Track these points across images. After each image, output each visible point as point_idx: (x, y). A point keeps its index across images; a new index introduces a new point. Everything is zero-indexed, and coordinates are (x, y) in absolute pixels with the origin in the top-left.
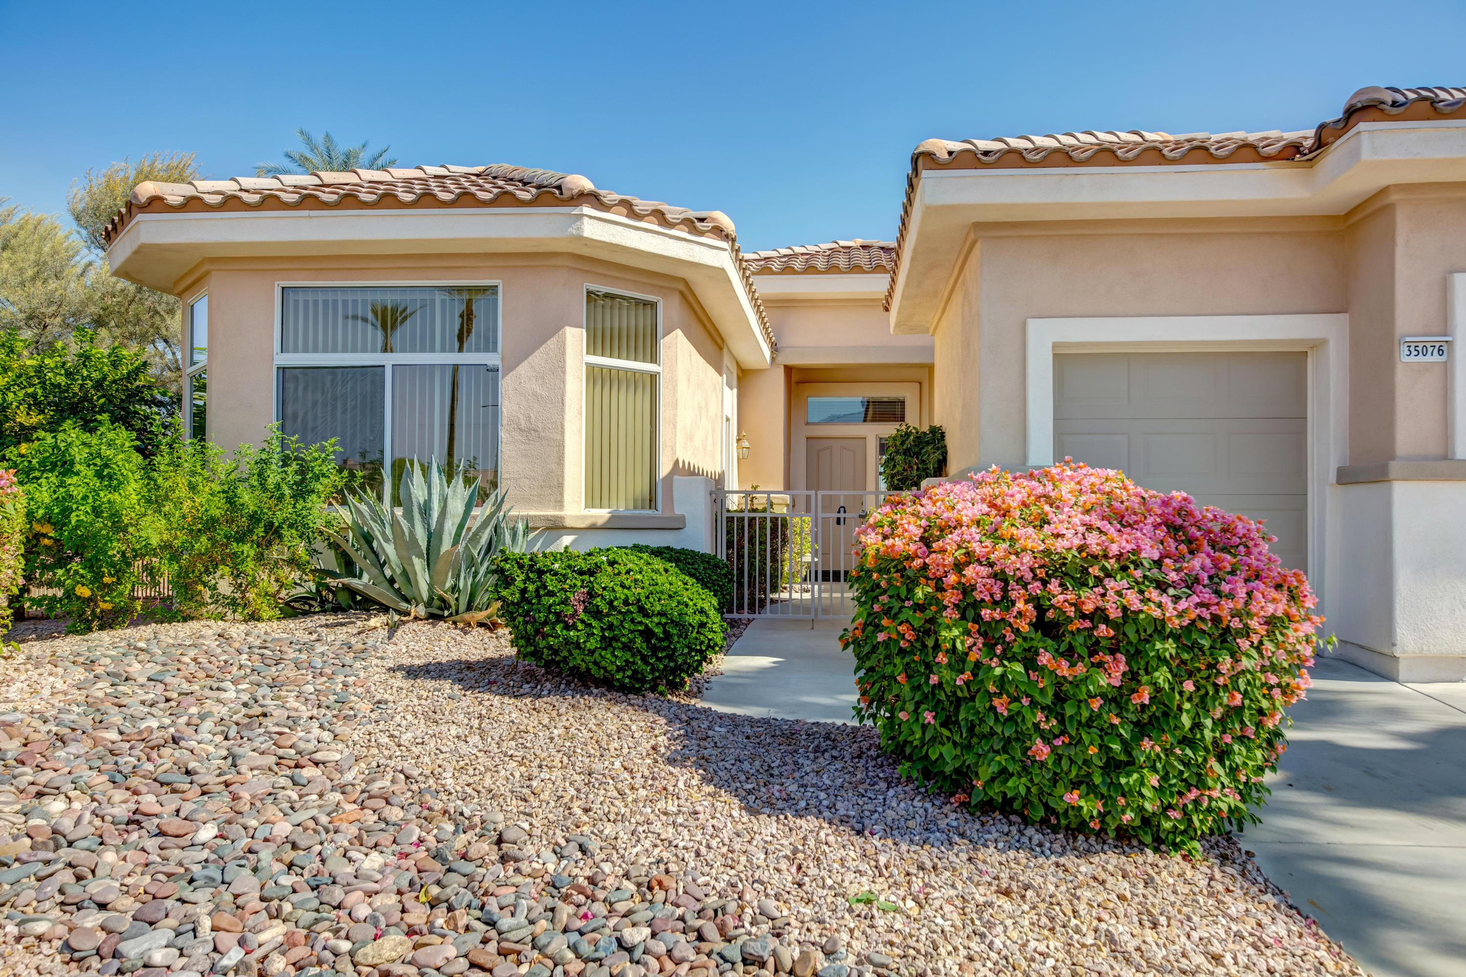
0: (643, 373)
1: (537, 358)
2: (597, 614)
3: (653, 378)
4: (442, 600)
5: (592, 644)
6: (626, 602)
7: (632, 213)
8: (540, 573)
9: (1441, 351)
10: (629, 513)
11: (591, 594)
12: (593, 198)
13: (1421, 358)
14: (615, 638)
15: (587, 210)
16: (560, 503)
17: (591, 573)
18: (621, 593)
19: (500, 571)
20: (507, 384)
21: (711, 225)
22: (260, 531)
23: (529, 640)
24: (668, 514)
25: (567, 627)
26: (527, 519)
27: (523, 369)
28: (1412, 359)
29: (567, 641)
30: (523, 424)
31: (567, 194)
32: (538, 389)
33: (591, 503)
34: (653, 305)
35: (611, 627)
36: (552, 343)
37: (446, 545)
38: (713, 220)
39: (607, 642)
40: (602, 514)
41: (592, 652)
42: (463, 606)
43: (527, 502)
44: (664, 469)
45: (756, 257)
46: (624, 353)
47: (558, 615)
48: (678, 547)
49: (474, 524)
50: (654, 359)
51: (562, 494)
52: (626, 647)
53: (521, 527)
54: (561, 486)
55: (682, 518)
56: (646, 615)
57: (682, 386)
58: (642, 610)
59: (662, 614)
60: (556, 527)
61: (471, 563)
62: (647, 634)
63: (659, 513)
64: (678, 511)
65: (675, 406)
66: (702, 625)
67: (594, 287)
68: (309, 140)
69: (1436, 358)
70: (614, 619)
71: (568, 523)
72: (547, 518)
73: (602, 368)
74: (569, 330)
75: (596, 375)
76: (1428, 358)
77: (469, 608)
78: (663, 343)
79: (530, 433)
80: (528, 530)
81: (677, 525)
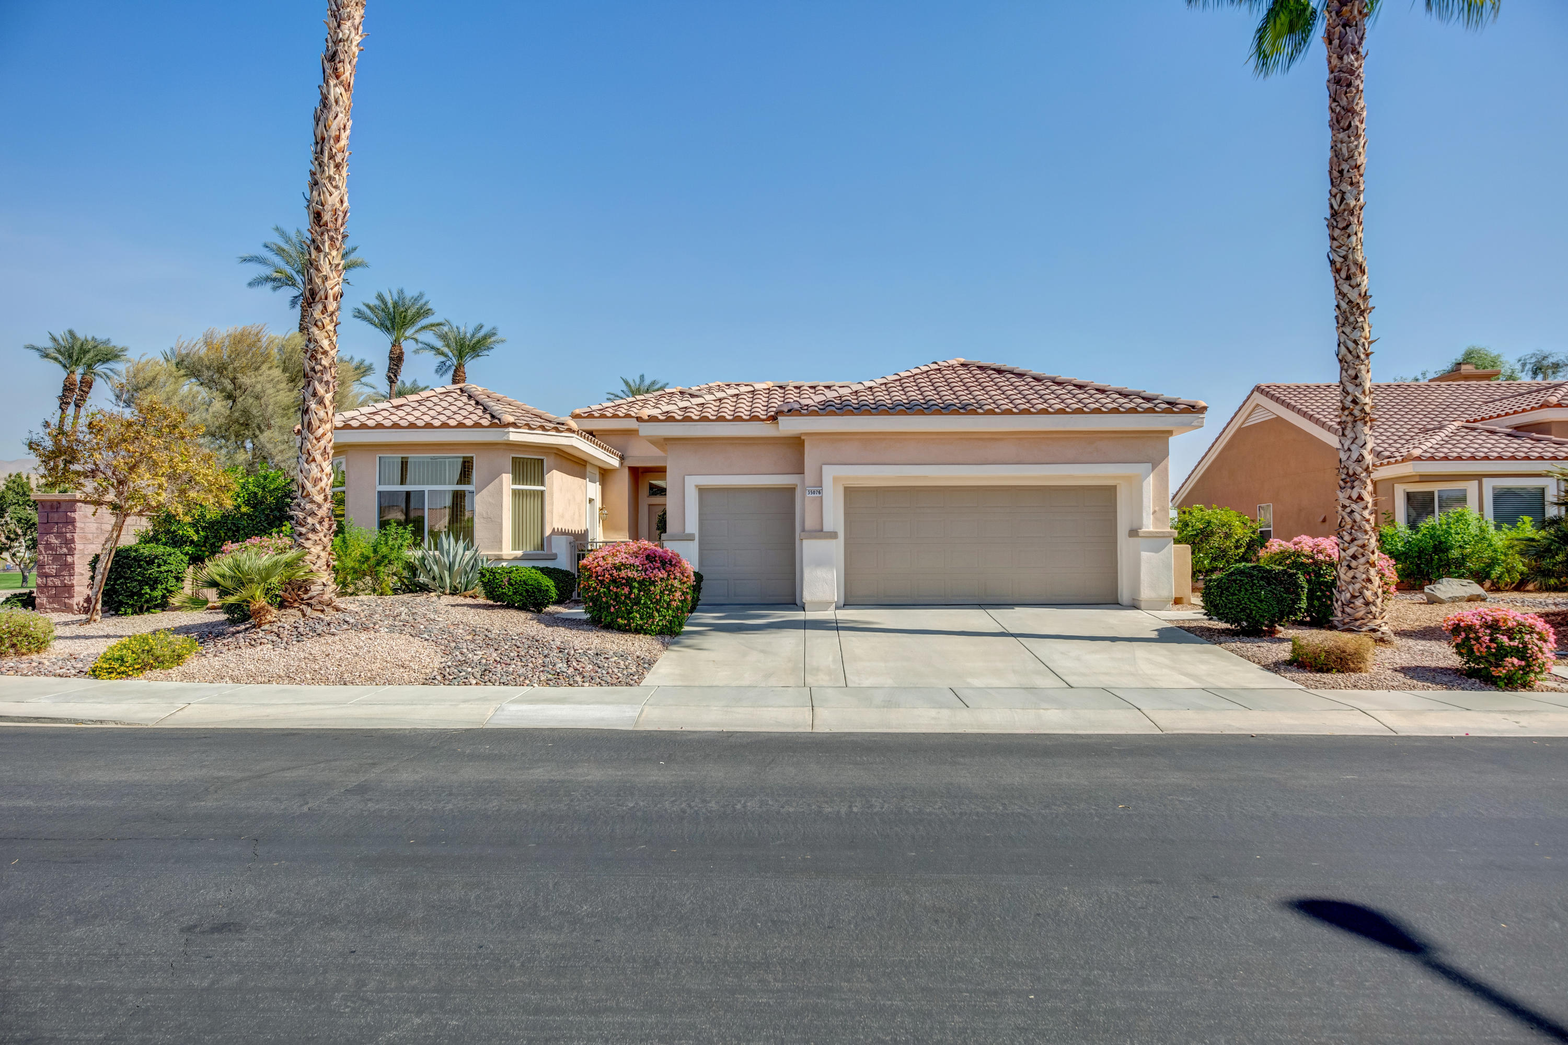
0: (538, 491)
1: (490, 487)
2: (512, 585)
3: (542, 492)
4: (455, 587)
5: (510, 593)
6: (520, 581)
7: (530, 428)
8: (494, 573)
9: (820, 493)
10: (531, 553)
11: (510, 579)
12: (514, 425)
13: (813, 495)
14: (517, 592)
15: (511, 429)
16: (501, 549)
17: (510, 573)
18: (519, 578)
19: (481, 573)
20: (477, 498)
21: (567, 427)
22: (386, 561)
23: (491, 593)
24: (549, 553)
25: (503, 589)
26: (487, 556)
27: (484, 492)
28: (810, 495)
29: (503, 593)
30: (485, 515)
31: (503, 424)
32: (490, 500)
33: (514, 549)
34: (542, 460)
35: (516, 588)
36: (497, 481)
37: (456, 567)
38: (567, 425)
39: (514, 593)
40: (519, 553)
41: (510, 596)
42: (463, 590)
43: (487, 548)
44: (548, 532)
45: (613, 404)
46: (529, 483)
47: (500, 585)
48: (552, 567)
49: (466, 559)
50: (543, 484)
51: (501, 545)
52: (520, 595)
53: (485, 559)
54: (501, 542)
55: (556, 555)
56: (526, 585)
57: (556, 496)
58: (525, 583)
59: (532, 585)
60: (499, 559)
61: (466, 573)
62: (527, 591)
63: (545, 552)
64: (554, 551)
65: (552, 504)
66: (547, 590)
67: (514, 455)
68: (283, 234)
69: (818, 495)
70: (517, 586)
71: (504, 557)
72: (495, 555)
73: (519, 490)
74: (504, 475)
75: (516, 493)
76: (815, 495)
77: (465, 590)
78: (547, 477)
79: (488, 519)
80: (488, 560)
81: (554, 557)
